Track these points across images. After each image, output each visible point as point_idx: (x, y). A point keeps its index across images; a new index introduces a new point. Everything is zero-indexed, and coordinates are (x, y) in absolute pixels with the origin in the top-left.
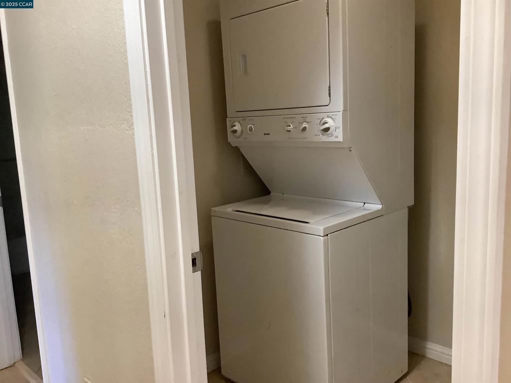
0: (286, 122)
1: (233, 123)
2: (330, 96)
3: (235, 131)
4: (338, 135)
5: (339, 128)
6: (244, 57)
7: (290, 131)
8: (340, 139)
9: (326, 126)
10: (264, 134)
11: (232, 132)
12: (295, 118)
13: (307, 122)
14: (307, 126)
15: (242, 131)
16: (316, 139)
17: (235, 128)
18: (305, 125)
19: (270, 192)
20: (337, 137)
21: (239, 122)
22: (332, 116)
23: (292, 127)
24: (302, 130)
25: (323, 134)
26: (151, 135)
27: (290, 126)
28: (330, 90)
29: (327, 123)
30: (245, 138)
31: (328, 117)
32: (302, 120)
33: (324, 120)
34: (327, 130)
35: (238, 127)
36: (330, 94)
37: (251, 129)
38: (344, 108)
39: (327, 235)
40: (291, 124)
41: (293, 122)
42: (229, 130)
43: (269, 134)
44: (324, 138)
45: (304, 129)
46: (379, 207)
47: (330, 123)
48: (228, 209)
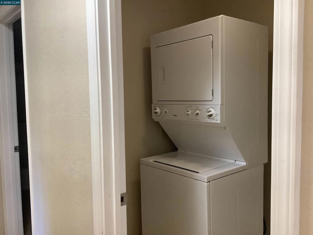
0: (187, 109)
1: (155, 108)
2: (213, 95)
3: (156, 113)
4: (217, 119)
5: (218, 115)
6: (163, 69)
7: (189, 115)
8: (219, 122)
9: (210, 113)
10: (174, 115)
11: (154, 113)
12: (192, 107)
13: (199, 110)
14: (199, 112)
15: (161, 113)
16: (204, 121)
17: (156, 111)
18: (198, 112)
19: (178, 150)
20: (217, 120)
21: (159, 107)
22: (214, 108)
23: (190, 112)
24: (196, 115)
25: (208, 118)
26: (100, 122)
27: (189, 112)
28: (213, 92)
29: (211, 111)
30: (162, 117)
31: (212, 108)
32: (196, 108)
33: (209, 110)
34: (211, 115)
35: (158, 110)
36: (213, 94)
37: (166, 112)
38: (221, 103)
39: (209, 182)
40: (190, 110)
41: (191, 109)
42: (153, 112)
43: (176, 116)
44: (209, 121)
45: (197, 114)
46: (244, 164)
47: (213, 112)
48: (150, 160)
